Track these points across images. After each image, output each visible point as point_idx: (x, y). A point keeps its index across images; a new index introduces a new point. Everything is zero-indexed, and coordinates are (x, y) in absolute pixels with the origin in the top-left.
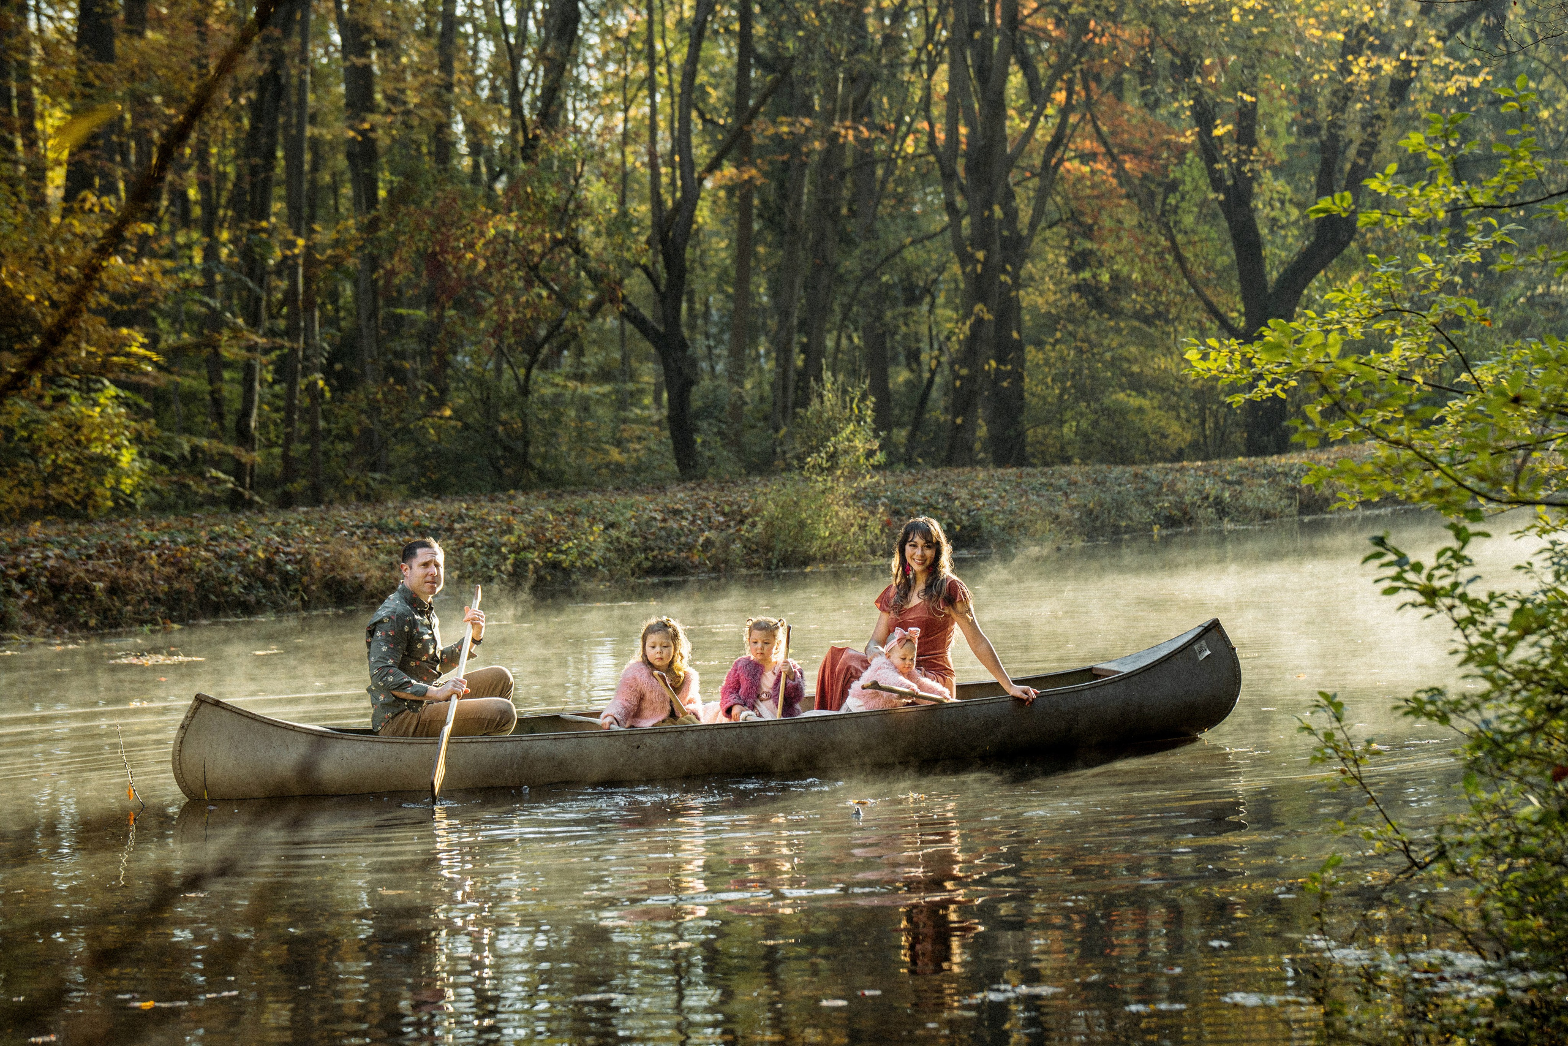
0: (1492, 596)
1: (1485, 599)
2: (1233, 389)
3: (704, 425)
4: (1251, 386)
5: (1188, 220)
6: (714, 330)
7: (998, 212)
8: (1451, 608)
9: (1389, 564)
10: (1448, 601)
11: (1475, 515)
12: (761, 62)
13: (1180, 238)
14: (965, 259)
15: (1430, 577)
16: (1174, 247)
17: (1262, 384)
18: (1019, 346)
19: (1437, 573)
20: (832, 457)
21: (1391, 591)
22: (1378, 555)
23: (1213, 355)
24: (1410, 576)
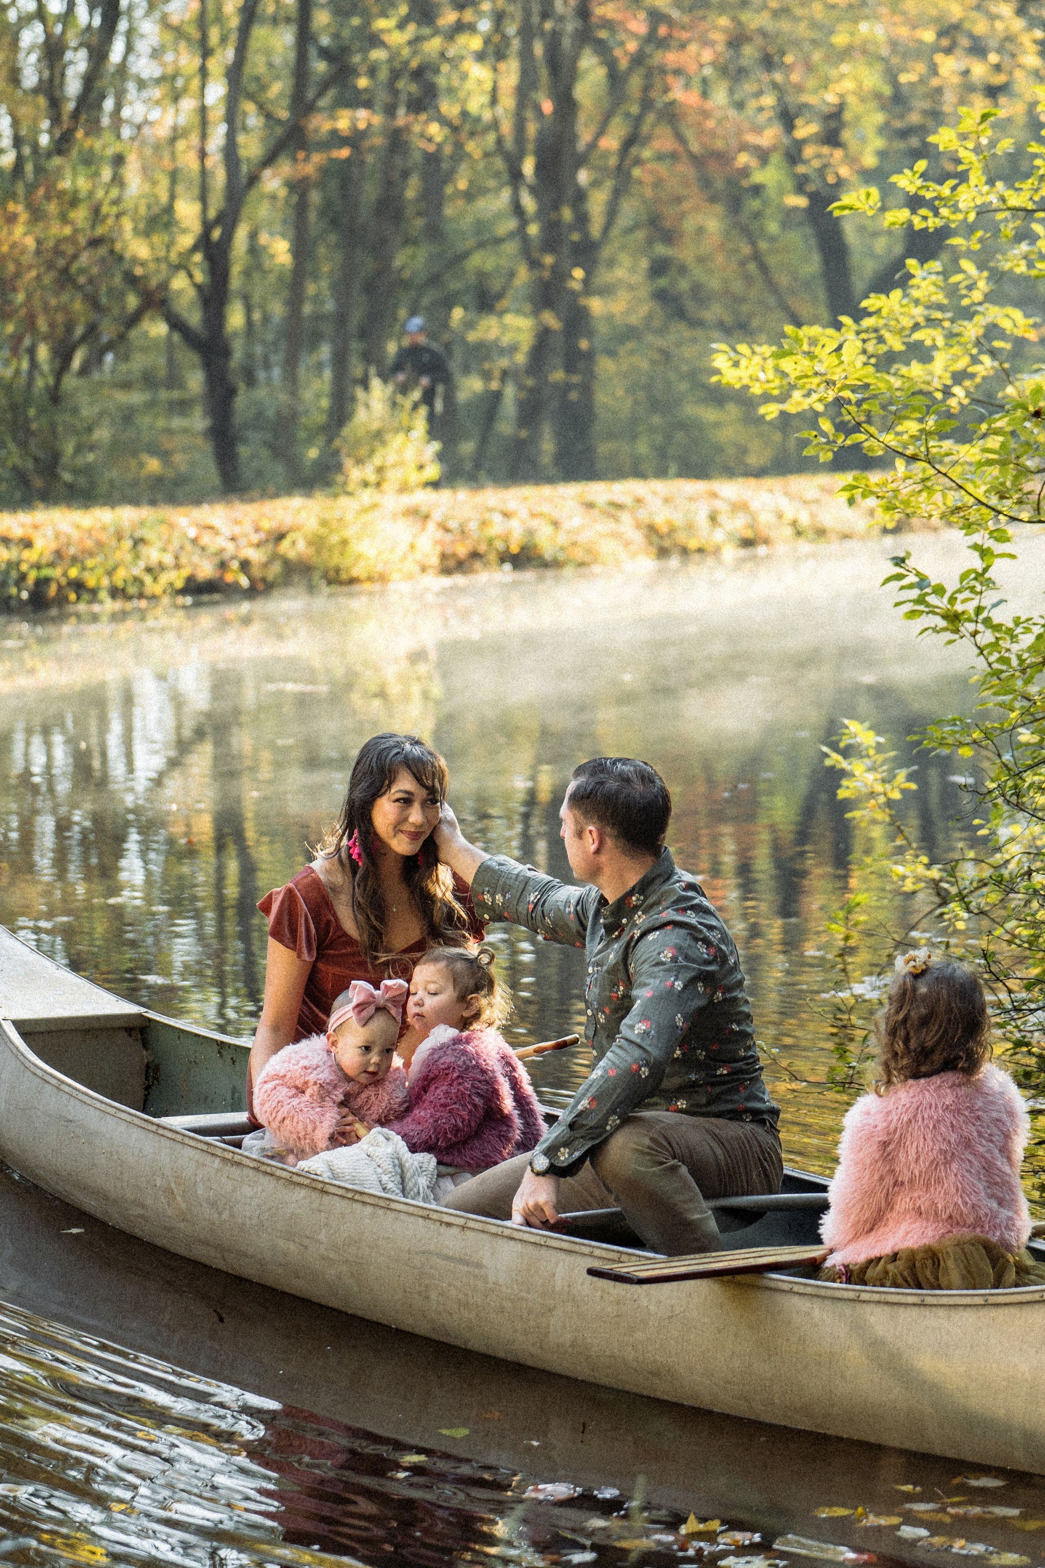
0: (1017, 622)
1: (1011, 625)
2: (767, 398)
3: (251, 435)
4: (783, 398)
5: (773, 227)
6: (270, 337)
7: (567, 214)
8: (974, 634)
9: (911, 586)
10: (971, 627)
11: (1000, 536)
12: (325, 53)
13: (763, 245)
14: (534, 264)
15: (952, 600)
16: (757, 257)
17: (797, 395)
18: (589, 356)
19: (960, 597)
20: (380, 470)
21: (912, 615)
22: (899, 577)
23: (744, 362)
24: (932, 599)
